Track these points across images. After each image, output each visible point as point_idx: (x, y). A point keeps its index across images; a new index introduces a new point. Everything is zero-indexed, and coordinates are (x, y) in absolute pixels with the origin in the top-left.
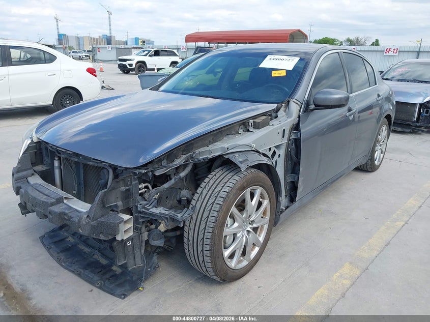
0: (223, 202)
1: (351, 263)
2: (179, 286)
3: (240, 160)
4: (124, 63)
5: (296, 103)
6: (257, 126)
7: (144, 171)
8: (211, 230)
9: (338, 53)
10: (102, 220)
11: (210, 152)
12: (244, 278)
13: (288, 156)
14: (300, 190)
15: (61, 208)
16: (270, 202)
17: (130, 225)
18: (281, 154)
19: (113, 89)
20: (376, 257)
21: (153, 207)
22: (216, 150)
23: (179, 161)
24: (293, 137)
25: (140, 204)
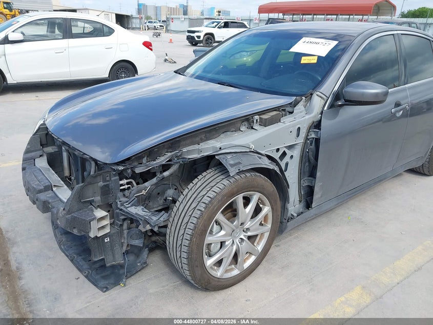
0: (205, 208)
1: (363, 287)
2: (163, 287)
3: (232, 162)
4: (192, 35)
5: (320, 97)
6: (265, 123)
7: (121, 168)
8: (188, 237)
9: (393, 35)
10: (75, 215)
11: (200, 151)
12: (234, 287)
13: (304, 157)
14: (316, 196)
15: (48, 196)
16: (272, 209)
17: (106, 222)
18: (294, 155)
19: (175, 62)
20: (398, 283)
21: (132, 206)
22: (207, 149)
23: (162, 160)
24: (313, 136)
25: (120, 201)
